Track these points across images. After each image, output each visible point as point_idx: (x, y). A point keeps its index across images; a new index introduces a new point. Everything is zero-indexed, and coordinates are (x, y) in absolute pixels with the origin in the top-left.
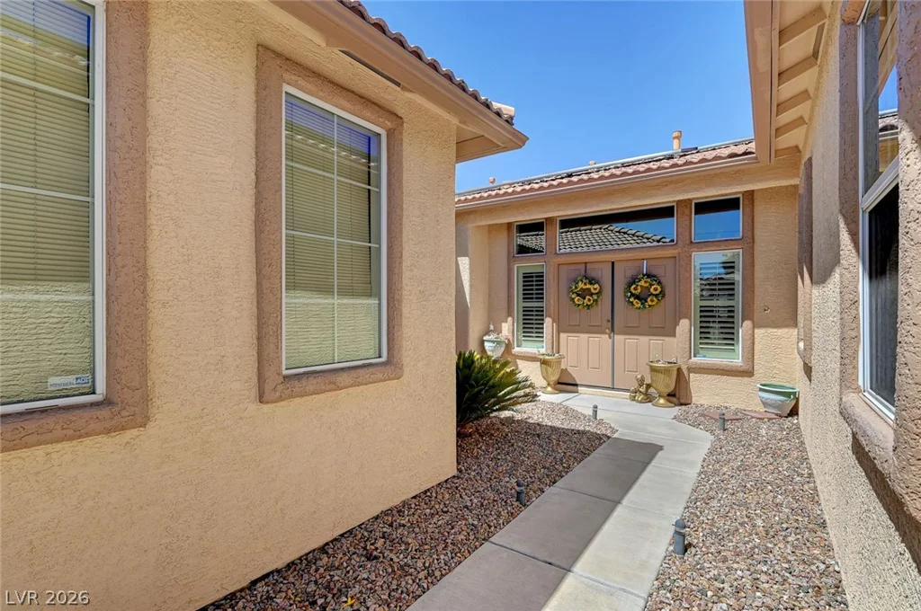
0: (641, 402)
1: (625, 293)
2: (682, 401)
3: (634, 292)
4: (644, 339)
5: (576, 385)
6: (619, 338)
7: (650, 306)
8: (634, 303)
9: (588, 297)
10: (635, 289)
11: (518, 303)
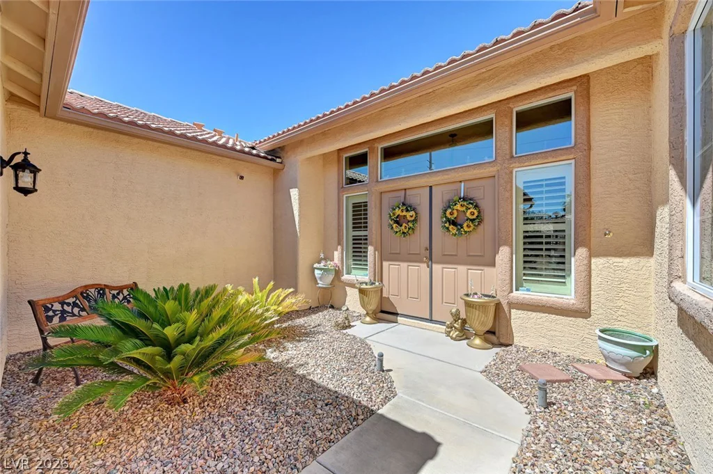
0: (455, 339)
1: (442, 218)
2: (502, 341)
3: (449, 216)
4: (462, 269)
5: (396, 314)
6: (437, 268)
7: (466, 232)
8: (450, 229)
9: (404, 225)
10: (451, 214)
11: (348, 233)
